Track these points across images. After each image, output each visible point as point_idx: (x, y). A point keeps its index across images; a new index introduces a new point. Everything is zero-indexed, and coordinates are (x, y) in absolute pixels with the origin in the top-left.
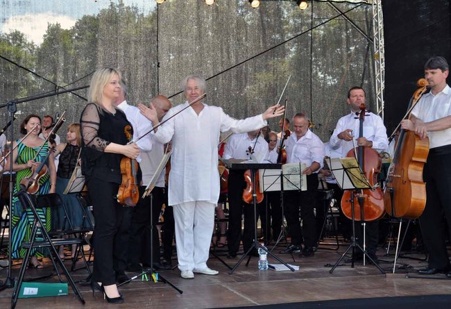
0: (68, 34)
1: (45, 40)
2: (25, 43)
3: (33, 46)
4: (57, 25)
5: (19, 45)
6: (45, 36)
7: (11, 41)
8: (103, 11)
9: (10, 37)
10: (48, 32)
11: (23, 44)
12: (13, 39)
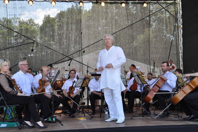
0: (53, 19)
1: (43, 22)
2: (35, 24)
3: (38, 25)
4: (48, 15)
5: (32, 25)
6: (43, 20)
7: (28, 23)
8: (69, 9)
9: (28, 21)
10: (44, 18)
11: (34, 24)
12: (29, 22)
